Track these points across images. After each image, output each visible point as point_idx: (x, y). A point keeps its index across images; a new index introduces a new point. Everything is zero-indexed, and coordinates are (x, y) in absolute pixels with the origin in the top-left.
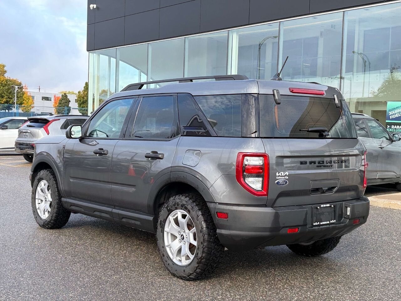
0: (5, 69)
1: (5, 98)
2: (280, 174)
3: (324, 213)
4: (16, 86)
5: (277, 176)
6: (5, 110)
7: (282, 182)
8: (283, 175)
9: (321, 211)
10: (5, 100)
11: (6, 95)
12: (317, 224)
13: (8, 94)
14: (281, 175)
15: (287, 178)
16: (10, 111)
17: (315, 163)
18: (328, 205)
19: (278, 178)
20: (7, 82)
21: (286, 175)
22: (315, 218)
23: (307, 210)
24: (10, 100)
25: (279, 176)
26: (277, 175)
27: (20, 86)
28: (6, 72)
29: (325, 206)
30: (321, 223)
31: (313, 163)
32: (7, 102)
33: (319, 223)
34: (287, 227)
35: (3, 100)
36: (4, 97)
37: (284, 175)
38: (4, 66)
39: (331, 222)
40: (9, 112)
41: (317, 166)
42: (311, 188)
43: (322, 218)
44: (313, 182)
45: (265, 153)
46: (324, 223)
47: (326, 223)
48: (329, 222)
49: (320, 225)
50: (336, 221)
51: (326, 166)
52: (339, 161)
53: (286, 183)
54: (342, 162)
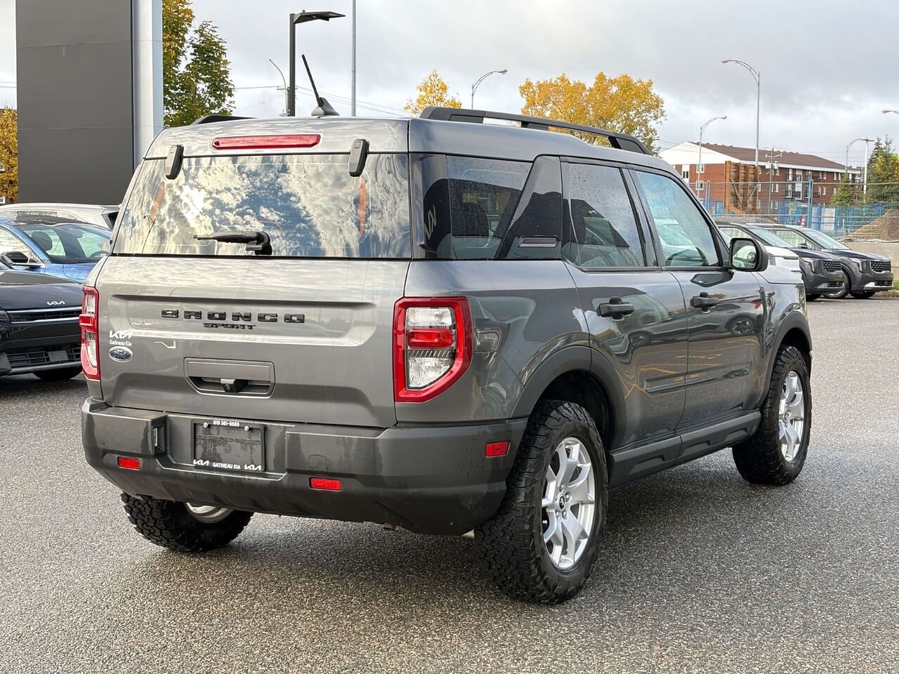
2: (115, 335)
3: (229, 443)
5: (111, 339)
7: (120, 353)
8: (121, 337)
9: (218, 434)
12: (202, 464)
14: (117, 337)
15: (130, 345)
17: (198, 315)
18: (236, 424)
19: (113, 343)
21: (127, 339)
22: (199, 450)
23: (147, 422)
25: (115, 339)
26: (111, 336)
29: (224, 423)
30: (215, 465)
31: (193, 315)
33: (207, 462)
34: (112, 452)
37: (123, 337)
39: (246, 467)
41: (206, 325)
42: (187, 376)
43: (218, 452)
44: (191, 362)
45: (95, 287)
46: (224, 466)
47: (230, 466)
48: (239, 467)
49: (210, 468)
50: (266, 468)
51: (233, 326)
52: (277, 316)
53: (127, 356)
54: (289, 319)
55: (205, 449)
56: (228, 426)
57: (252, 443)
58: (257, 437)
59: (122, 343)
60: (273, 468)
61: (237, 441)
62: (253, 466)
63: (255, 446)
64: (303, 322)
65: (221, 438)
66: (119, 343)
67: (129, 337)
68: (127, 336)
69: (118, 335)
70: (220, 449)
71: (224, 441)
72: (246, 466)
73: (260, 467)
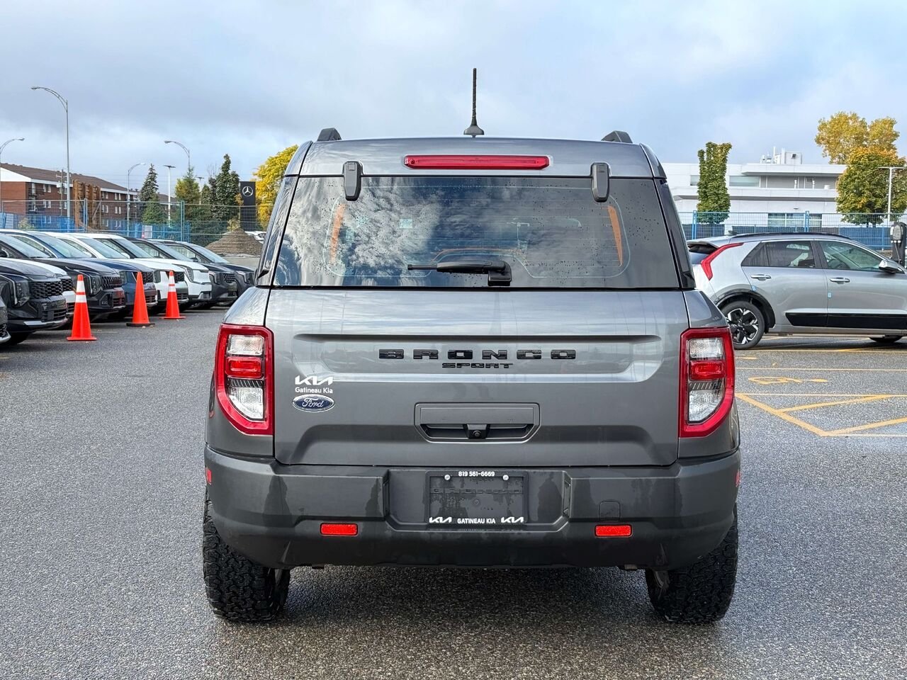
0: (895, 128)
1: (865, 195)
2: (306, 381)
3: (477, 495)
4: (891, 168)
5: (297, 386)
6: (868, 224)
7: (313, 401)
8: (315, 383)
9: (462, 486)
10: (864, 200)
11: (867, 189)
13: (873, 187)
14: (308, 383)
15: (331, 392)
16: (877, 226)
17: (433, 355)
18: (491, 474)
19: (302, 391)
20: (870, 160)
21: (325, 385)
22: (436, 505)
23: (377, 480)
24: (876, 201)
25: (303, 385)
26: (297, 382)
27: (902, 166)
28: (896, 135)
29: (473, 474)
30: (459, 521)
31: (426, 355)
32: (870, 205)
33: (450, 519)
34: (314, 518)
35: (860, 201)
36: (863, 193)
37: (319, 384)
38: (892, 123)
39: (503, 521)
40: (874, 227)
41: (445, 365)
42: (418, 424)
43: (462, 506)
44: (425, 408)
45: (264, 326)
46: (471, 521)
47: (481, 521)
48: (493, 521)
49: (454, 526)
50: (528, 519)
51: (482, 366)
52: (540, 353)
53: (327, 404)
54: (555, 356)
55: (444, 505)
56: (479, 476)
57: (509, 494)
58: (517, 486)
59: (316, 391)
60: (537, 519)
61: (489, 492)
62: (513, 518)
63: (513, 497)
64: (574, 358)
65: (467, 491)
66: (312, 391)
67: (329, 384)
68: (327, 382)
69: (311, 381)
70: (464, 503)
71: (472, 495)
72: (503, 519)
73: (522, 519)
